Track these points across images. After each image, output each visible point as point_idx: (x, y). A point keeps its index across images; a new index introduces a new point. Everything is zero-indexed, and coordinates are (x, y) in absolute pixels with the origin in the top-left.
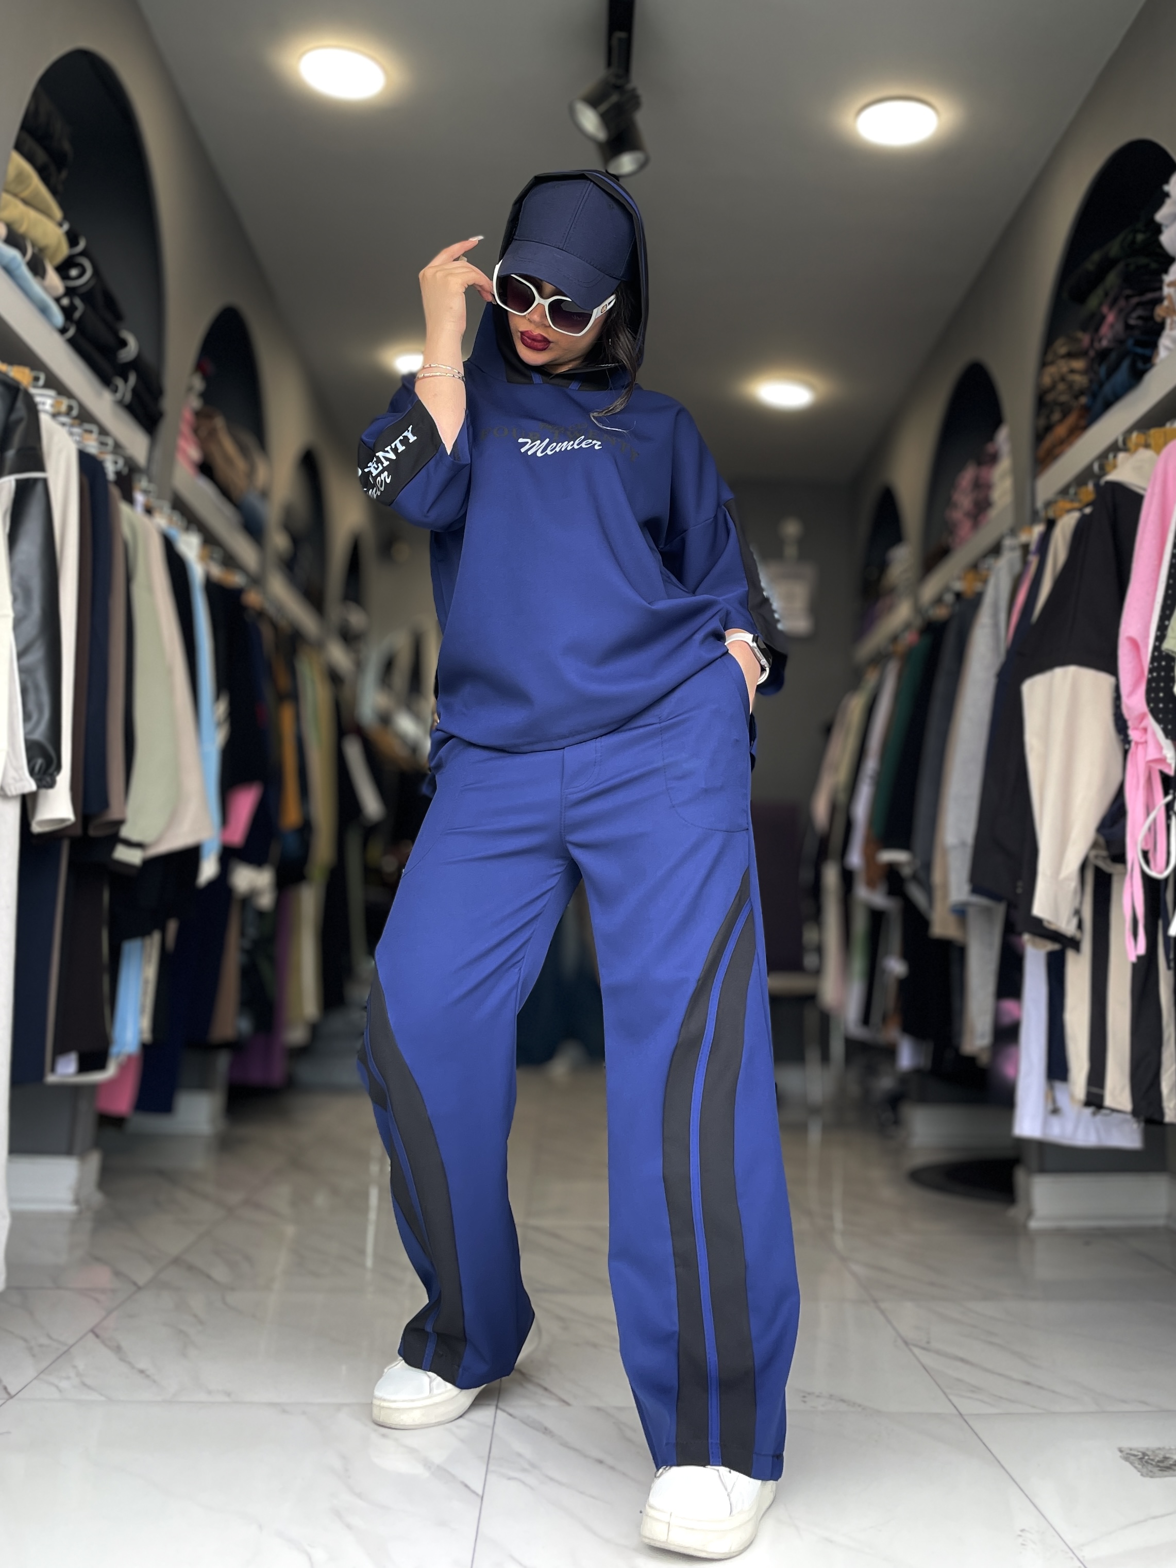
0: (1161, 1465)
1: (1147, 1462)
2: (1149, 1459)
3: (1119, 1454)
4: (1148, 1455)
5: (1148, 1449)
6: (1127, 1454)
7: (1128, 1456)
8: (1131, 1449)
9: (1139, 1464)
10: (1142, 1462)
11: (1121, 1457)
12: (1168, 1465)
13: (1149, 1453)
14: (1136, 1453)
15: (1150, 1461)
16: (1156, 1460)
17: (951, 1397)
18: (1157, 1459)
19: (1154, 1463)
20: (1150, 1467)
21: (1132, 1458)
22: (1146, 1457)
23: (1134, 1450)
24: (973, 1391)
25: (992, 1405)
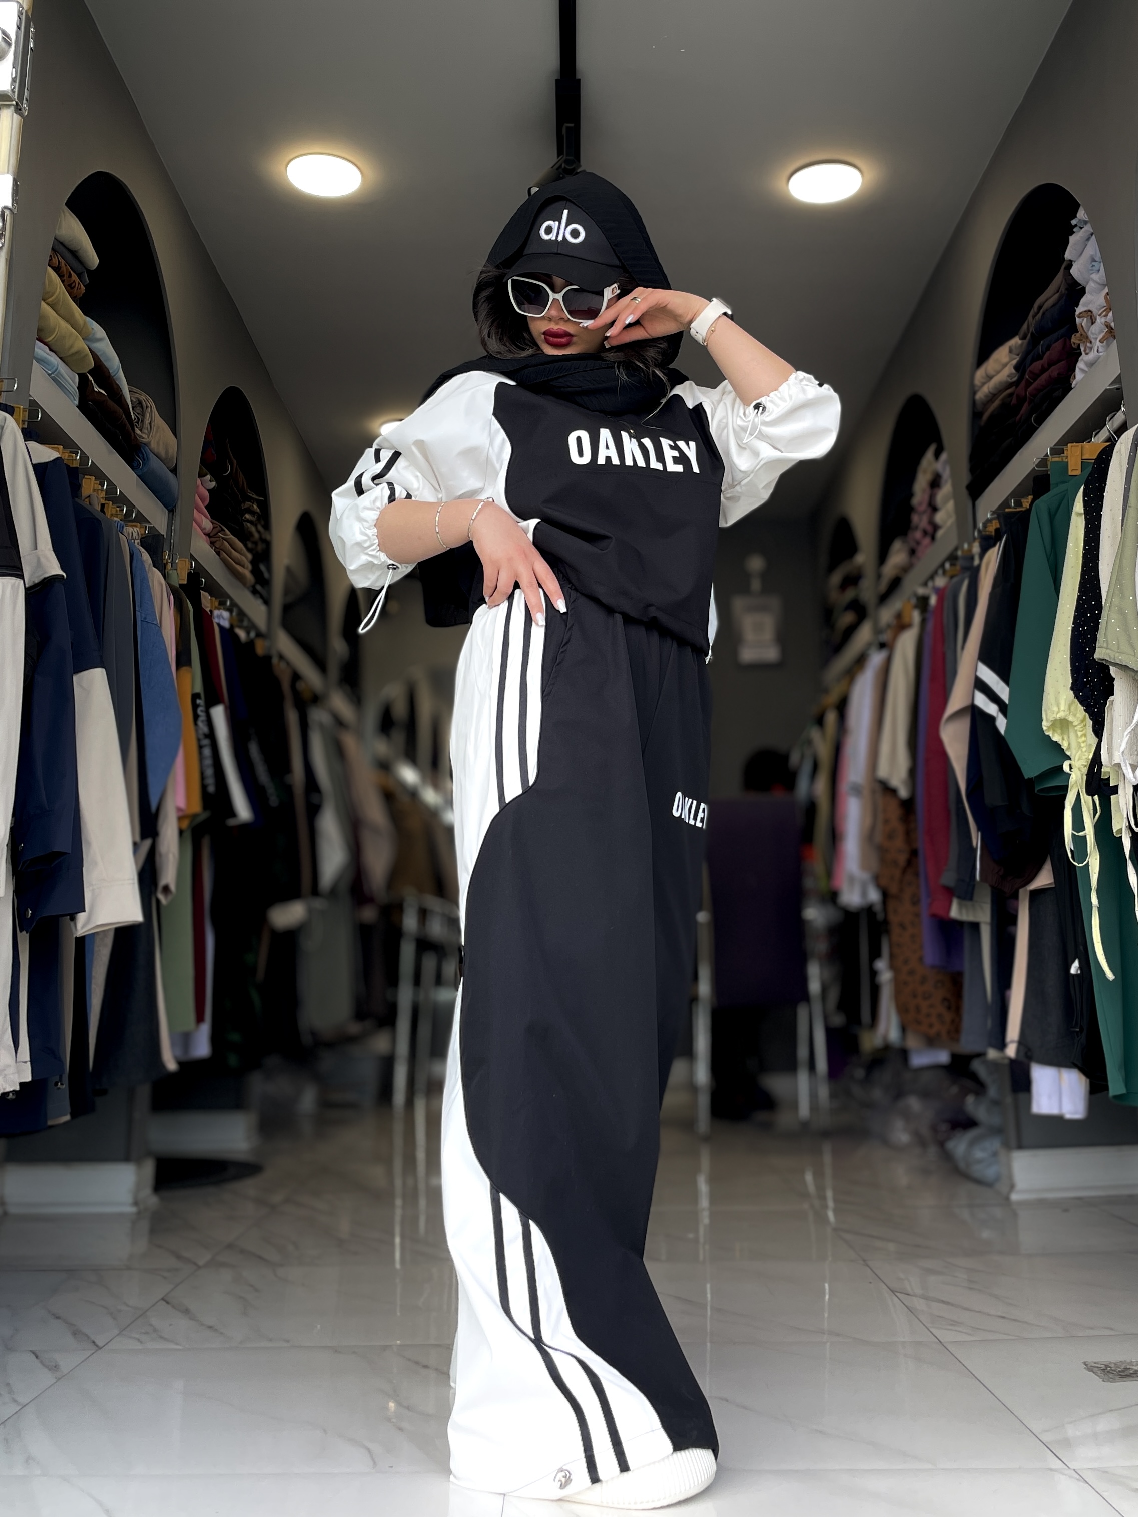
0: (1122, 1374)
1: (1108, 1372)
4: (1111, 1368)
5: (1110, 1363)
6: (1091, 1366)
7: (1092, 1368)
8: (1095, 1363)
9: (1101, 1374)
10: (1104, 1372)
11: (1085, 1368)
12: (1129, 1374)
13: (1112, 1366)
14: (1099, 1366)
15: (1111, 1371)
16: (1118, 1371)
17: (931, 1330)
18: (1119, 1369)
19: (1115, 1373)
20: (1111, 1376)
21: (1096, 1370)
22: (1109, 1369)
23: (1098, 1363)
24: (952, 1324)
25: (970, 1335)
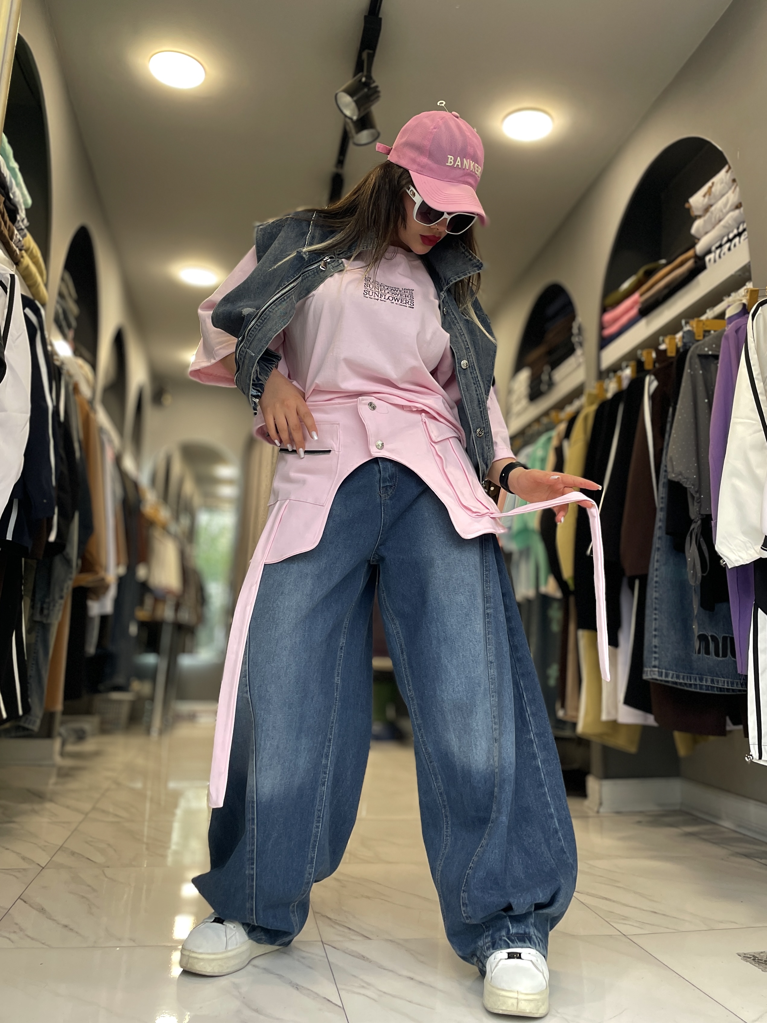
2: (758, 959)
3: (741, 958)
4: (757, 958)
5: (755, 953)
6: (744, 957)
8: (745, 954)
9: (755, 963)
10: (755, 961)
11: (741, 959)
13: (757, 956)
14: (749, 956)
15: (760, 961)
17: (611, 923)
19: (763, 962)
21: (749, 959)
22: (757, 959)
23: (747, 954)
24: (623, 919)
25: (641, 928)
